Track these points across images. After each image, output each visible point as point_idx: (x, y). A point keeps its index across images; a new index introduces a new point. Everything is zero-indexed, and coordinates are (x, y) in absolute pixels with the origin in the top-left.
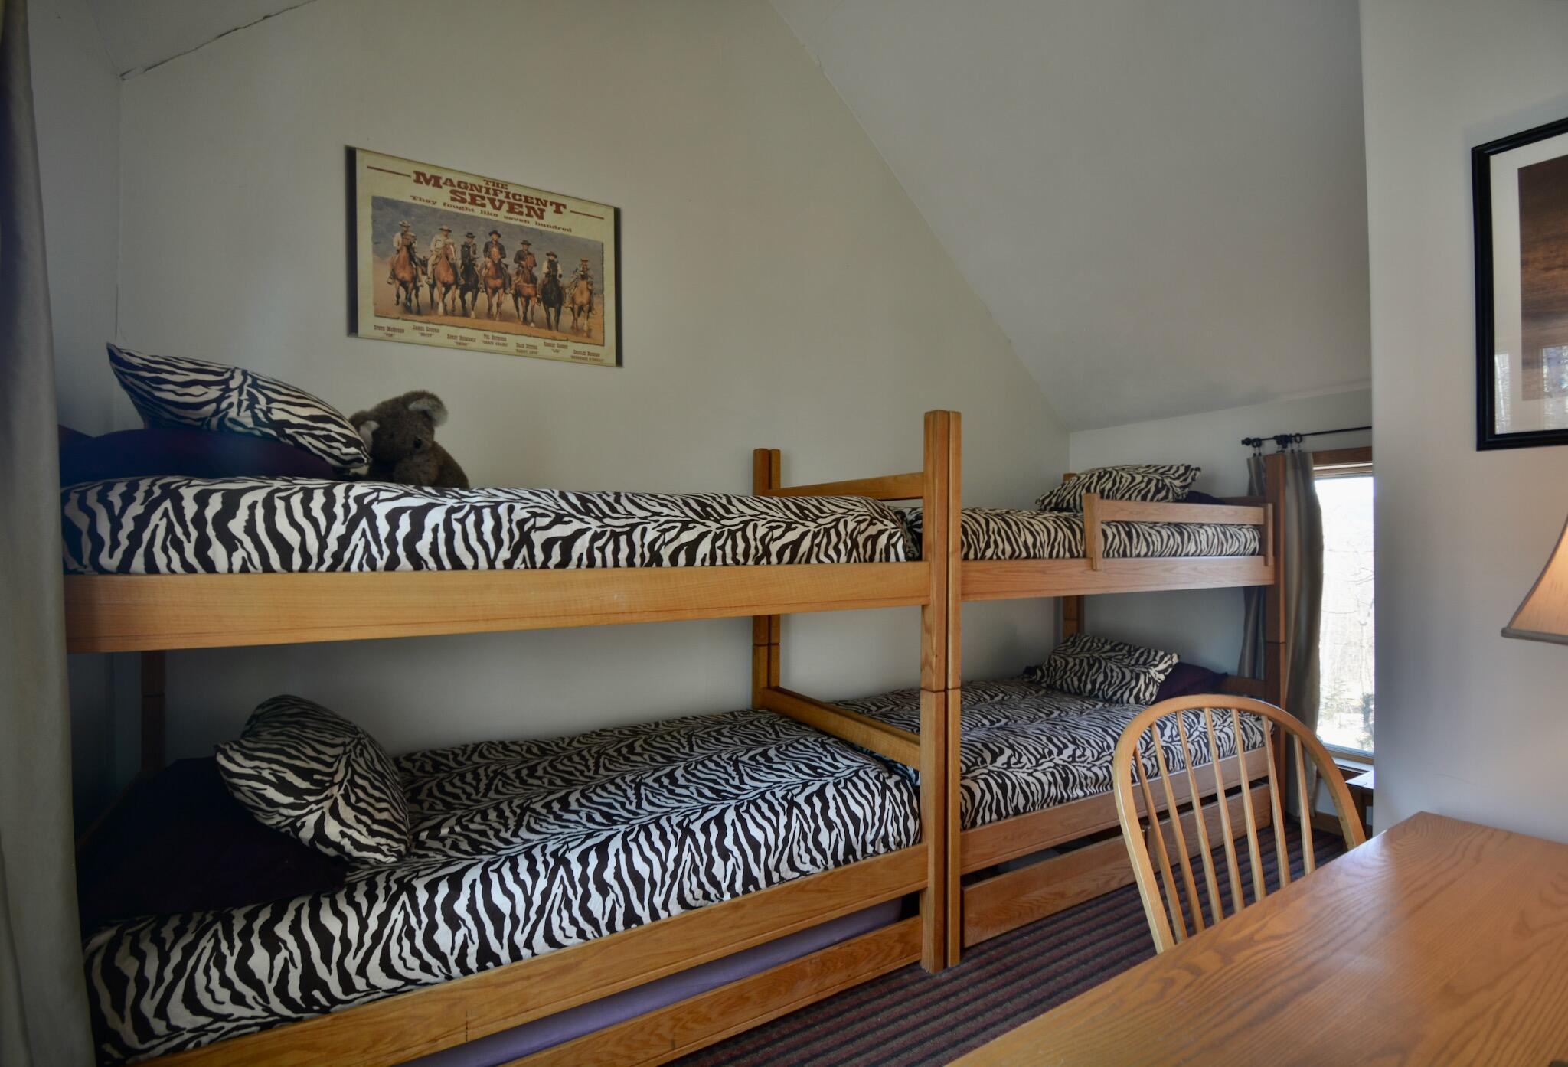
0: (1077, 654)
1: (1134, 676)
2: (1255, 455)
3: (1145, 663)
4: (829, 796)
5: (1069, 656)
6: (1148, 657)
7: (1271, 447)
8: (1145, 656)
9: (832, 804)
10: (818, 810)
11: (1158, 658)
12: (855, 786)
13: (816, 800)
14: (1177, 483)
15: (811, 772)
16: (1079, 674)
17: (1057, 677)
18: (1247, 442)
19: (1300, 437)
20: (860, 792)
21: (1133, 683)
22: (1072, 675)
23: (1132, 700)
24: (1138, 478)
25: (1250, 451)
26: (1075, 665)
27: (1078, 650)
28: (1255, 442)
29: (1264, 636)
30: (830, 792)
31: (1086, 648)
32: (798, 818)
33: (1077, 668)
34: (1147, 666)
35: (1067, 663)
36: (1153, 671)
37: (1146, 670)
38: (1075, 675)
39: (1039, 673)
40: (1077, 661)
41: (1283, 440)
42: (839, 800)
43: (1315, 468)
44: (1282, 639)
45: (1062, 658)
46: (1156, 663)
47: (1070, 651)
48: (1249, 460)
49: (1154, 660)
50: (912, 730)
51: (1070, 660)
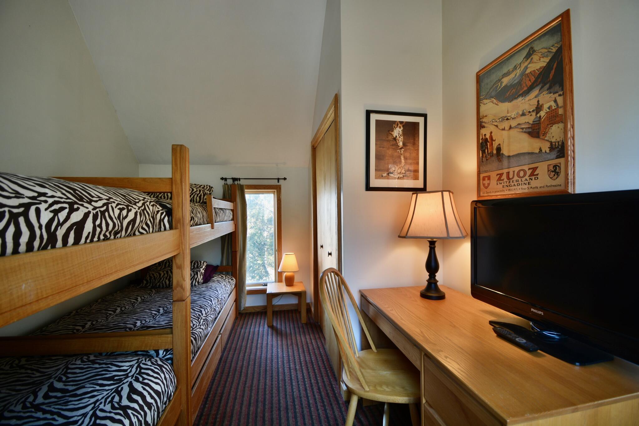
0: (163, 269)
1: (195, 273)
2: (225, 184)
3: (197, 267)
4: (140, 389)
5: (160, 270)
6: (198, 264)
7: (230, 182)
8: (196, 264)
9: (145, 393)
10: (141, 402)
11: (202, 264)
12: (148, 375)
13: (135, 397)
14: (208, 192)
15: (112, 382)
16: (168, 278)
17: (156, 282)
18: (222, 179)
19: (239, 179)
20: (152, 376)
21: (196, 276)
22: (165, 279)
23: (197, 284)
24: (195, 190)
25: (223, 182)
26: (164, 274)
27: (163, 267)
28: (226, 179)
29: (231, 249)
30: (138, 386)
31: (167, 265)
32: (134, 415)
33: (166, 275)
34: (199, 268)
35: (160, 274)
36: (201, 270)
37: (199, 270)
38: (166, 279)
39: (145, 282)
40: (165, 272)
41: (234, 179)
42: (147, 388)
43: (245, 190)
44: (237, 250)
45: (156, 272)
46: (202, 266)
47: (159, 268)
48: (223, 186)
49: (201, 265)
50: (125, 330)
51: (161, 272)
